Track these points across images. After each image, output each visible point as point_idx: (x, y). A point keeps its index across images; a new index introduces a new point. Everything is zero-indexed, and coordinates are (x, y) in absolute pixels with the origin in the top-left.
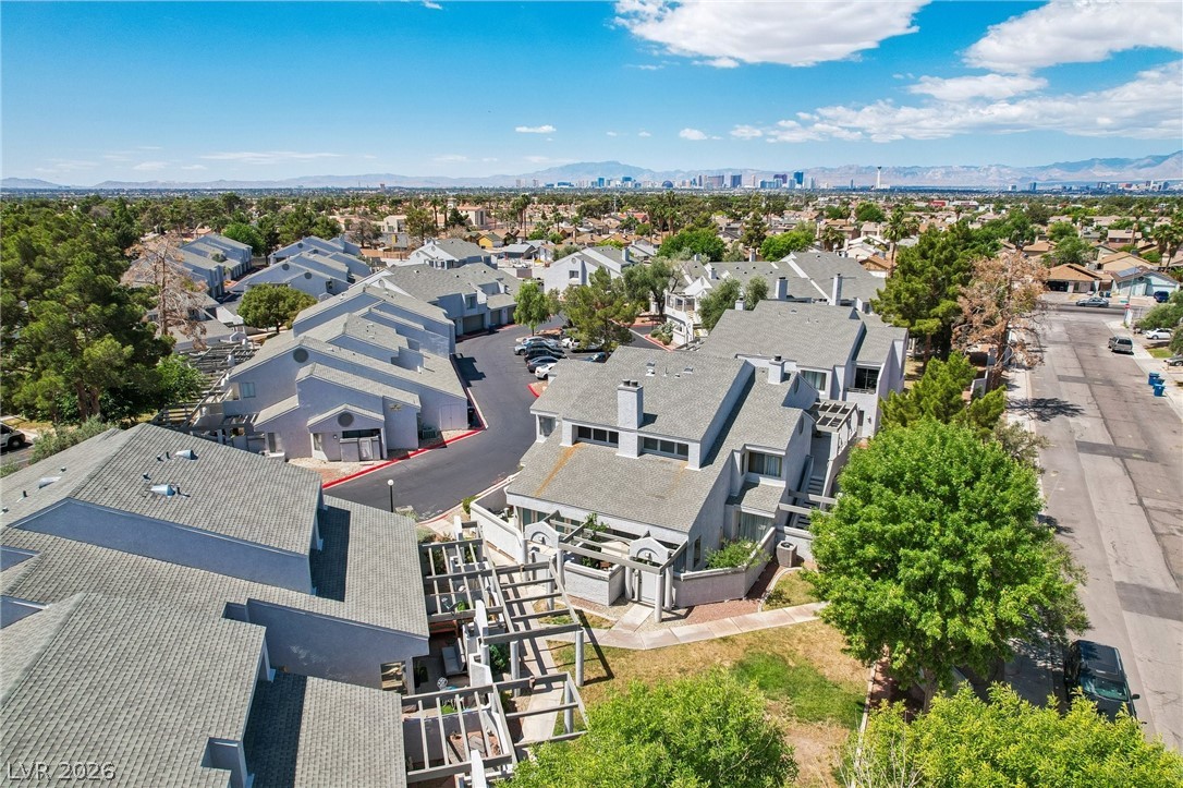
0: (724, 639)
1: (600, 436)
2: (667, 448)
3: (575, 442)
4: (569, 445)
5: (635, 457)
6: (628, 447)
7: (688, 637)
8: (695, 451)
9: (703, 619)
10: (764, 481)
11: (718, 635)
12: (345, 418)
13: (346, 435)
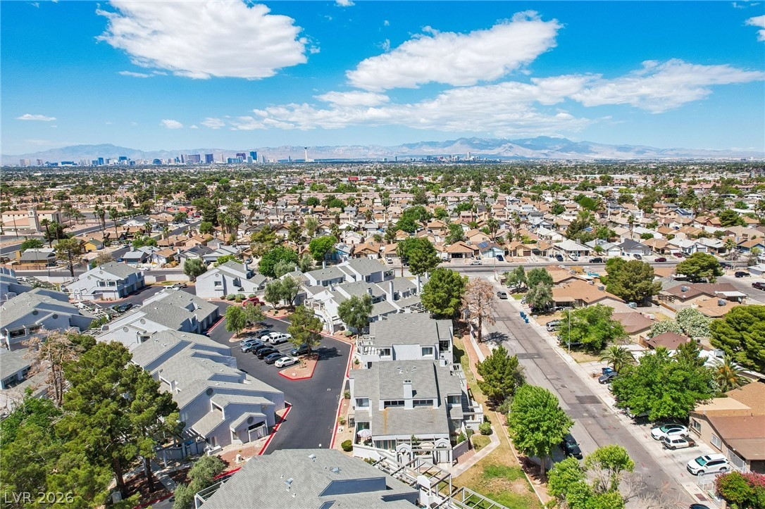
0: (475, 465)
1: (394, 403)
2: (423, 402)
3: (385, 408)
4: (384, 410)
5: (412, 408)
6: (408, 406)
7: (464, 468)
8: (435, 401)
9: (463, 461)
10: (453, 405)
11: (472, 465)
12: (250, 419)
13: (250, 428)
